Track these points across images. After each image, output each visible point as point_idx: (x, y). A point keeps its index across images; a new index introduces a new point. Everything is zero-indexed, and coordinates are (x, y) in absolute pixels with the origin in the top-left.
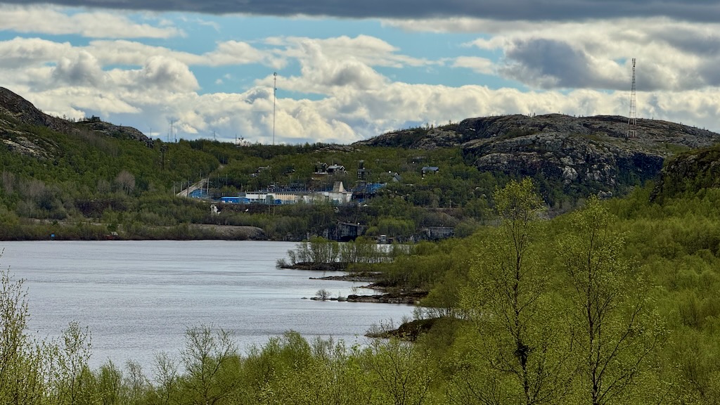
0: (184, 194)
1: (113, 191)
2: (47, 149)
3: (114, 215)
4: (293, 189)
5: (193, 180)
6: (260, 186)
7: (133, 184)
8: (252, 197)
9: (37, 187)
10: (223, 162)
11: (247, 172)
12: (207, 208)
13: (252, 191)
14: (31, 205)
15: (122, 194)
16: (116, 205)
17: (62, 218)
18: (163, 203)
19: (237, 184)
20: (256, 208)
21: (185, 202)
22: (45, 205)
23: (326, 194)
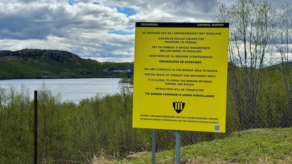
0: (104, 71)
1: (93, 70)
2: (82, 64)
3: (93, 74)
4: (122, 70)
5: (106, 68)
6: (116, 69)
7: (96, 69)
8: (115, 71)
9: (80, 70)
10: (110, 65)
11: (114, 67)
12: (108, 73)
13: (115, 70)
14: (79, 73)
15: (94, 71)
16: (93, 73)
17: (84, 75)
18: (101, 72)
19: (113, 69)
20: (116, 73)
21: (104, 72)
22: (82, 73)
23: (127, 70)
